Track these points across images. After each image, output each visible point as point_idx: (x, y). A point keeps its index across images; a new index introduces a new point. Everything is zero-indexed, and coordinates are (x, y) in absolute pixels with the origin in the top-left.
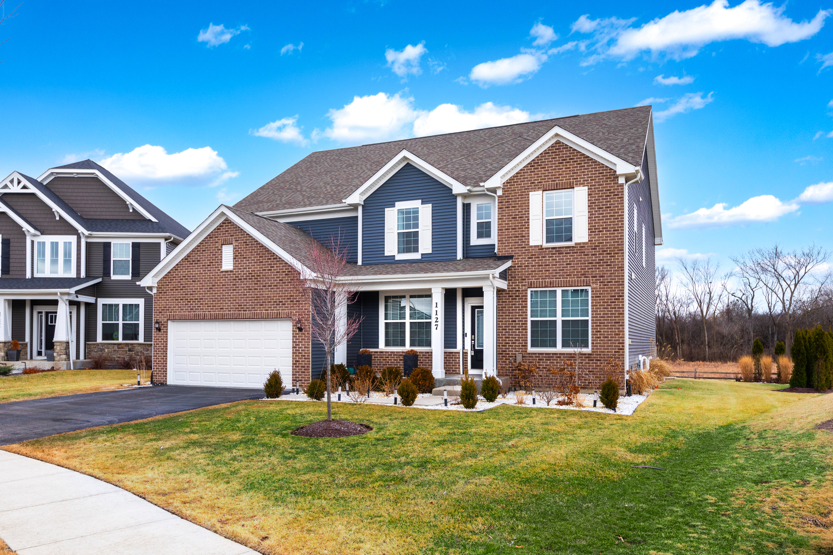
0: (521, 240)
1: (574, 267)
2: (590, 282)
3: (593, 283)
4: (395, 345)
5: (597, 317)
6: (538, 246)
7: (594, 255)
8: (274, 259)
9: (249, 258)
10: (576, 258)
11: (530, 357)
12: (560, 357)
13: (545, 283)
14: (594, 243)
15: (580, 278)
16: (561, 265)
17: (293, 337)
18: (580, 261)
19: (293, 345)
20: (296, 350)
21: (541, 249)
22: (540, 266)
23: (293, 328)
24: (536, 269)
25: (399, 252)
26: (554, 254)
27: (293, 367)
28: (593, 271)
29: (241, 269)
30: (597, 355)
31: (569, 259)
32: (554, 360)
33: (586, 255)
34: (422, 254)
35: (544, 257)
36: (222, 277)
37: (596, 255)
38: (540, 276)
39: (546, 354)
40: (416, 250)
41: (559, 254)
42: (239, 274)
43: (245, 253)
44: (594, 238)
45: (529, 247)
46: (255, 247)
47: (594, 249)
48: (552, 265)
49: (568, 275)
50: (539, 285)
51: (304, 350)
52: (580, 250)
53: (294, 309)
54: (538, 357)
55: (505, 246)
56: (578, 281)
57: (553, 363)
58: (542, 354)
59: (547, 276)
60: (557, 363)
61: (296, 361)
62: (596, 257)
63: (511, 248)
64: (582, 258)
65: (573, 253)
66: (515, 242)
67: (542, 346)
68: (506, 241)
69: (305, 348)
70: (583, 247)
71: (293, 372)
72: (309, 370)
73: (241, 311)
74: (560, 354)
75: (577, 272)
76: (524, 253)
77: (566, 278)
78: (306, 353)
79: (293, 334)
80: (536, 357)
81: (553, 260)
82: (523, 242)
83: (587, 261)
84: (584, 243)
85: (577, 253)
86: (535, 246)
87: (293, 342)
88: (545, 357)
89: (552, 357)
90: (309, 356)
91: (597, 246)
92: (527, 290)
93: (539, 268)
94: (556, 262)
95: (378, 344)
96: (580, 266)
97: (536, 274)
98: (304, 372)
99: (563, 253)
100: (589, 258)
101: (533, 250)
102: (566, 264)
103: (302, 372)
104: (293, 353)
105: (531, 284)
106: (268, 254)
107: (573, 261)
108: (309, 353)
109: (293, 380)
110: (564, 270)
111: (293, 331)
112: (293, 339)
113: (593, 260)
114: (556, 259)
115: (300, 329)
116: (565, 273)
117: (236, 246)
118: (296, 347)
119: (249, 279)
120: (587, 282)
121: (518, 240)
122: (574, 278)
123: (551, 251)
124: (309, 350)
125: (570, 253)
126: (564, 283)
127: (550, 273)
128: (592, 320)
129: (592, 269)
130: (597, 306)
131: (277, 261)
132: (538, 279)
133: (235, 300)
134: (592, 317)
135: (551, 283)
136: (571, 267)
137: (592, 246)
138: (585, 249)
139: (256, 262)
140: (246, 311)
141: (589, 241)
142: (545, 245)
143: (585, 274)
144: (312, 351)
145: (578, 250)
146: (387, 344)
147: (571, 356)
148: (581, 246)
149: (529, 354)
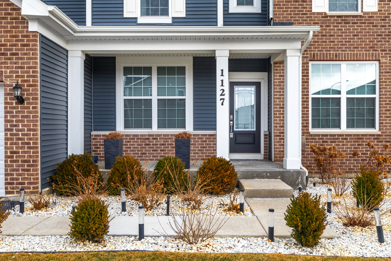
0: (302, 5)
1: (362, 38)
2: (379, 56)
3: (383, 57)
4: (138, 126)
5: (386, 95)
6: (321, 13)
7: (383, 26)
10: (364, 29)
11: (313, 139)
12: (346, 139)
13: (330, 55)
14: (383, 14)
15: (369, 51)
16: (347, 36)
17: (6, 112)
18: (369, 32)
19: (6, 126)
20: (11, 135)
21: (325, 17)
22: (323, 36)
23: (6, 99)
24: (319, 39)
25: (142, 15)
26: (340, 23)
27: (6, 161)
28: (382, 45)
30: (386, 136)
31: (356, 29)
32: (340, 142)
33: (375, 26)
34: (173, 18)
35: (328, 26)
37: (385, 26)
38: (324, 48)
39: (331, 135)
40: (165, 12)
41: (345, 23)
44: (383, 7)
45: (311, 14)
47: (384, 20)
48: (337, 36)
49: (355, 48)
50: (324, 57)
51: (27, 135)
52: (368, 20)
53: (8, 68)
54: (322, 139)
55: (283, 11)
56: (366, 55)
57: (338, 145)
58: (326, 135)
59: (331, 48)
60: (343, 145)
61: (11, 152)
62: (386, 29)
63: (290, 14)
64: (370, 29)
65: (361, 23)
66: (295, 8)
67: (323, 127)
68: (284, 5)
69: (29, 130)
70: (371, 17)
71: (6, 170)
72: (37, 166)
74: (346, 135)
75: (365, 45)
76: (306, 20)
77: (353, 51)
78: (30, 139)
79: (6, 108)
80: (320, 139)
81: (338, 30)
82: (304, 8)
83: (376, 32)
84: (372, 13)
85: (365, 23)
86: (318, 13)
87: (6, 121)
88: (330, 139)
89: (337, 139)
90: (36, 143)
91: (386, 17)
92: (308, 63)
93: (322, 39)
94: (342, 33)
95: (115, 126)
96: (368, 38)
97: (319, 45)
98: (28, 170)
99: (349, 23)
100: (379, 29)
101: (316, 17)
102: (354, 36)
103: (23, 170)
104: (6, 139)
105: (314, 56)
107: (360, 32)
108: (37, 139)
109: (6, 184)
110: (350, 42)
111: (6, 103)
112: (6, 117)
113: (383, 32)
114: (341, 30)
115: (20, 100)
116: (352, 45)
118: (12, 130)
120: (376, 55)
121: (299, 5)
122: (361, 51)
123: (336, 20)
124: (36, 135)
125: (357, 23)
126: (351, 56)
127: (335, 45)
128: (380, 98)
129: (382, 41)
130: (386, 82)
132: (321, 51)
134: (380, 95)
135: (336, 56)
136: (359, 39)
137: (381, 17)
138: (374, 20)
141: (379, 11)
142: (329, 13)
143: (374, 48)
144: (42, 135)
145: (367, 20)
146: (127, 126)
147: (359, 137)
148: (370, 16)
149: (312, 135)
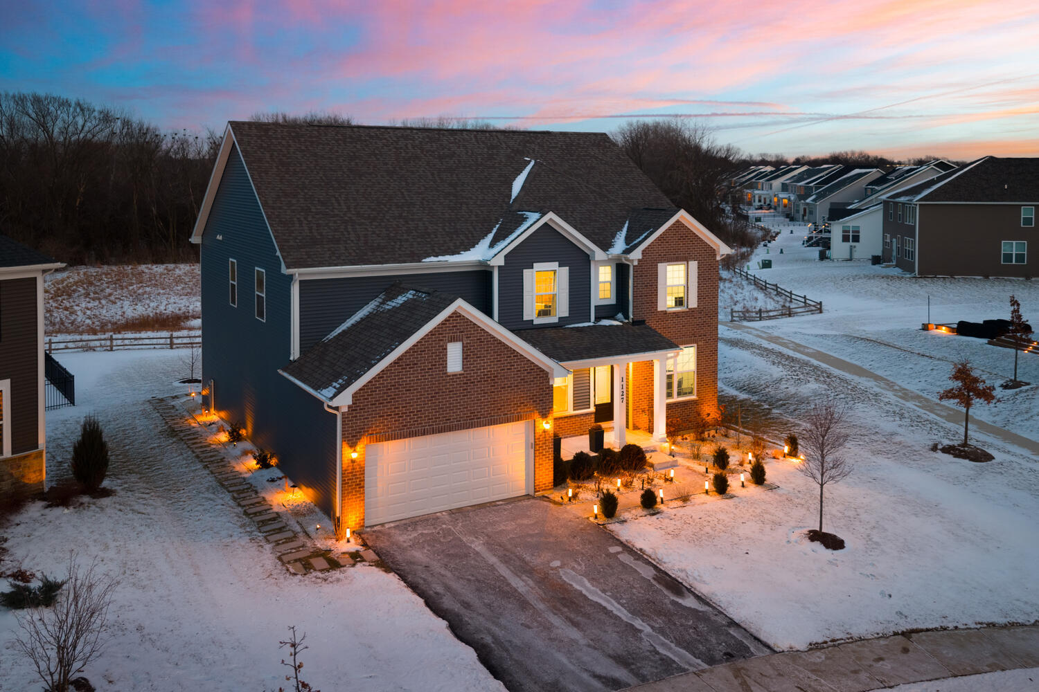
8: (514, 356)
9: (484, 357)
17: (535, 439)
19: (536, 448)
20: (539, 453)
29: (473, 370)
36: (449, 382)
42: (471, 377)
43: (480, 351)
46: (491, 344)
53: (537, 410)
61: (539, 465)
73: (474, 419)
78: (550, 454)
79: (535, 436)
86: (662, 311)
87: (536, 445)
90: (553, 456)
98: (548, 474)
103: (546, 475)
104: (536, 456)
106: (507, 351)
108: (553, 453)
109: (536, 486)
111: (535, 433)
112: (535, 442)
117: (467, 343)
118: (539, 450)
119: (485, 381)
124: (553, 451)
131: (518, 359)
133: (466, 408)
139: (493, 362)
140: (480, 418)
148: (692, 310)
